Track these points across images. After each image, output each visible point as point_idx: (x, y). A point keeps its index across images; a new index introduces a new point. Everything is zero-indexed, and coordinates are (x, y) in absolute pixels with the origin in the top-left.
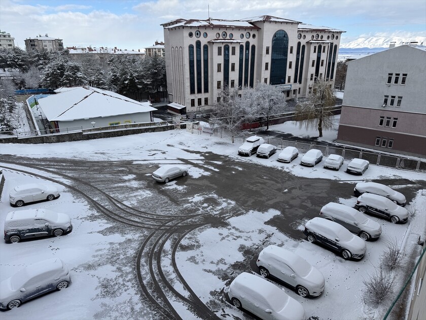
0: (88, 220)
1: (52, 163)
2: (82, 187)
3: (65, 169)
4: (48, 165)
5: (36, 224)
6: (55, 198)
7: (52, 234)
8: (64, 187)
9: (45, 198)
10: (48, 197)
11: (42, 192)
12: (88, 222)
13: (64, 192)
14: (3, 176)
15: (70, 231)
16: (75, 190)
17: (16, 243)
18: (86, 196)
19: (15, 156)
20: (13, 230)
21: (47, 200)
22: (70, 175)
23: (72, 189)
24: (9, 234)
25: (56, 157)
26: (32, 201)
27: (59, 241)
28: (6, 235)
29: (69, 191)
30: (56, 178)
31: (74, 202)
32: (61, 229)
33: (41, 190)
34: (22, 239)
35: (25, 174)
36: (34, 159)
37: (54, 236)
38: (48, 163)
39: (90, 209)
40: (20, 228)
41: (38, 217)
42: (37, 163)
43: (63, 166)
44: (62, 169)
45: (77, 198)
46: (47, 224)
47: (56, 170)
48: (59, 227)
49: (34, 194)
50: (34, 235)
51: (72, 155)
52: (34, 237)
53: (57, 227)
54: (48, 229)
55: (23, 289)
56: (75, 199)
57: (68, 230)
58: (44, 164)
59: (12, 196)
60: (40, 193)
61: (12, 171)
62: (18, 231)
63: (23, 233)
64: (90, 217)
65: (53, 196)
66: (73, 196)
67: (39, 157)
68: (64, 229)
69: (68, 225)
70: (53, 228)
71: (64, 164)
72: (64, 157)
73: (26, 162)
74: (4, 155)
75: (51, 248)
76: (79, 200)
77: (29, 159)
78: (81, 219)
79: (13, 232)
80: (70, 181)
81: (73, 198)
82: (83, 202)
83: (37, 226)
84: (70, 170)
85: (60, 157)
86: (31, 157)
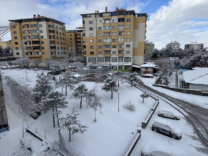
0: (191, 138)
1: (181, 103)
2: (193, 120)
3: (186, 107)
4: (179, 103)
5: (165, 128)
6: (177, 119)
7: (171, 136)
8: (183, 116)
9: (173, 118)
10: (174, 118)
11: (173, 114)
12: (191, 139)
13: (183, 118)
14: (159, 102)
15: (180, 139)
16: (189, 119)
17: (155, 132)
18: (193, 125)
19: (166, 94)
20: (156, 126)
21: (174, 119)
22: (188, 111)
23: (187, 118)
24: (154, 126)
25: (184, 100)
26: (167, 117)
27: (173, 141)
28: (153, 126)
29: (185, 119)
30: (180, 110)
31: (186, 125)
32: (176, 135)
33: (172, 113)
34: (158, 132)
35: (168, 103)
36: (173, 98)
37: (171, 137)
38: (179, 102)
39: (193, 133)
40: (159, 126)
41: (167, 125)
42: (174, 100)
43: (186, 105)
44: (185, 107)
45: (188, 124)
46: (170, 130)
47: (182, 106)
48: (175, 134)
49: (169, 114)
50: (163, 132)
51: (192, 101)
52: (163, 133)
53: (174, 134)
54: (170, 132)
55: (152, 153)
56: (187, 124)
57: (179, 138)
58: (177, 101)
59: (160, 111)
60: (171, 114)
61: (163, 100)
62: (158, 127)
63: (159, 129)
64: (193, 137)
65: (177, 118)
66: (187, 122)
67: (176, 98)
68: (177, 136)
69: (180, 135)
70: (172, 133)
71: (187, 105)
72: (188, 101)
73: (169, 99)
74: (162, 93)
75: (169, 142)
76: (189, 125)
77: (171, 97)
78: (187, 135)
79: (156, 127)
80: (187, 114)
81: (186, 123)
82: (191, 127)
83: (166, 129)
84: (188, 108)
85: (186, 100)
86: (172, 97)
